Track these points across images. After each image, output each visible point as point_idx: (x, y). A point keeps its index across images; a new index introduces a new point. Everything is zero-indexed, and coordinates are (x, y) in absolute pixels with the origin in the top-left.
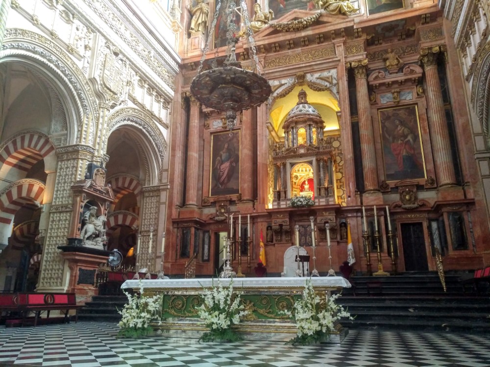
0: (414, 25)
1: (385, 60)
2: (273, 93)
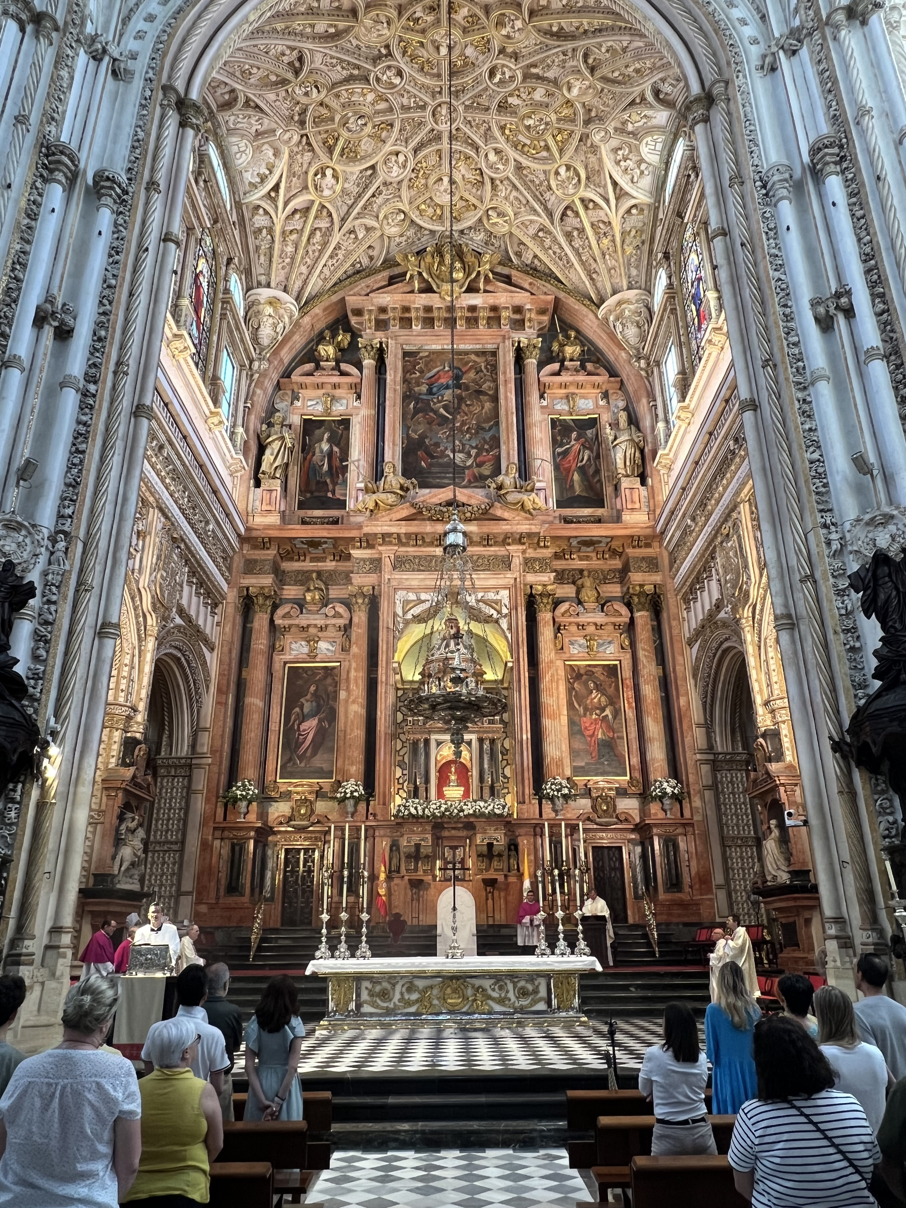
0: (622, 545)
2: (405, 613)
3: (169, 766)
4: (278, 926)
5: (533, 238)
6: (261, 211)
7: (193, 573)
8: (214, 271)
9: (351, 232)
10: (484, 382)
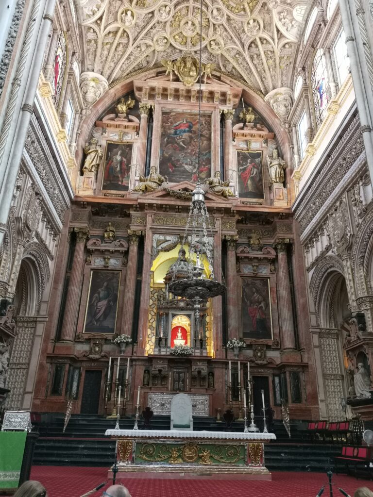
0: (273, 218)
1: (250, 238)
2: (157, 246)
3: (24, 321)
4: (79, 413)
5: (233, 58)
6: (92, 31)
7: (45, 215)
8: (65, 57)
9: (138, 47)
10: (204, 130)
